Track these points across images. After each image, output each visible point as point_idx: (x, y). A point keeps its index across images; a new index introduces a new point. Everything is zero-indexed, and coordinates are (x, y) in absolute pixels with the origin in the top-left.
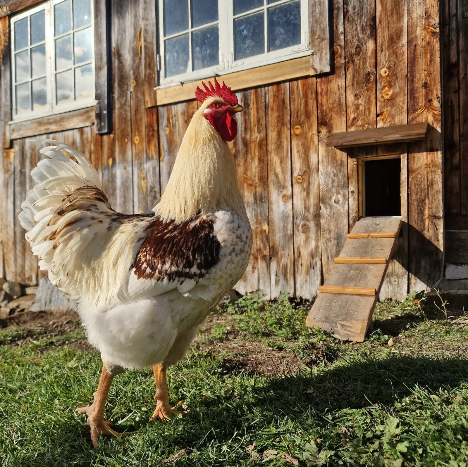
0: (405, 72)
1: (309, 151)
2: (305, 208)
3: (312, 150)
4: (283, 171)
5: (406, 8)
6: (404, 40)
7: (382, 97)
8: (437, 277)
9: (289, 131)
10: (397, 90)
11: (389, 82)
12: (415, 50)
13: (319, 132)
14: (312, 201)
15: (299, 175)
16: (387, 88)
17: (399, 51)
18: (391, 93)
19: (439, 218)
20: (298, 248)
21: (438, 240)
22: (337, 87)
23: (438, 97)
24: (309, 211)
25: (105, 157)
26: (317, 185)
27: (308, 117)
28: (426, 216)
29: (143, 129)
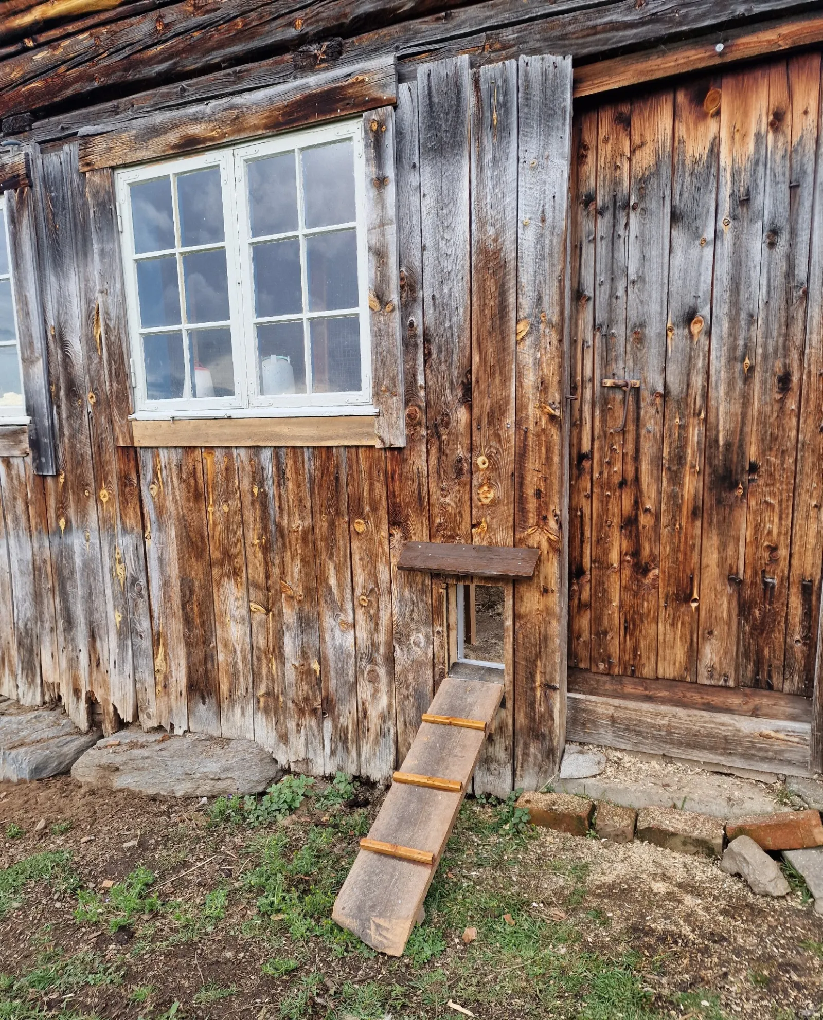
0: (511, 466)
1: (377, 561)
2: (372, 644)
3: (382, 560)
4: (339, 586)
5: (514, 366)
6: (511, 418)
7: (479, 500)
8: (550, 770)
9: (346, 526)
10: (500, 493)
11: (489, 479)
12: (525, 438)
13: (391, 535)
14: (382, 637)
15: (362, 595)
16: (485, 488)
17: (503, 435)
18: (491, 495)
19: (555, 689)
20: (363, 704)
21: (553, 720)
22: (415, 471)
23: (556, 515)
24: (377, 650)
25: (52, 513)
26: (389, 615)
27: (375, 509)
28: (538, 683)
29: (114, 479)
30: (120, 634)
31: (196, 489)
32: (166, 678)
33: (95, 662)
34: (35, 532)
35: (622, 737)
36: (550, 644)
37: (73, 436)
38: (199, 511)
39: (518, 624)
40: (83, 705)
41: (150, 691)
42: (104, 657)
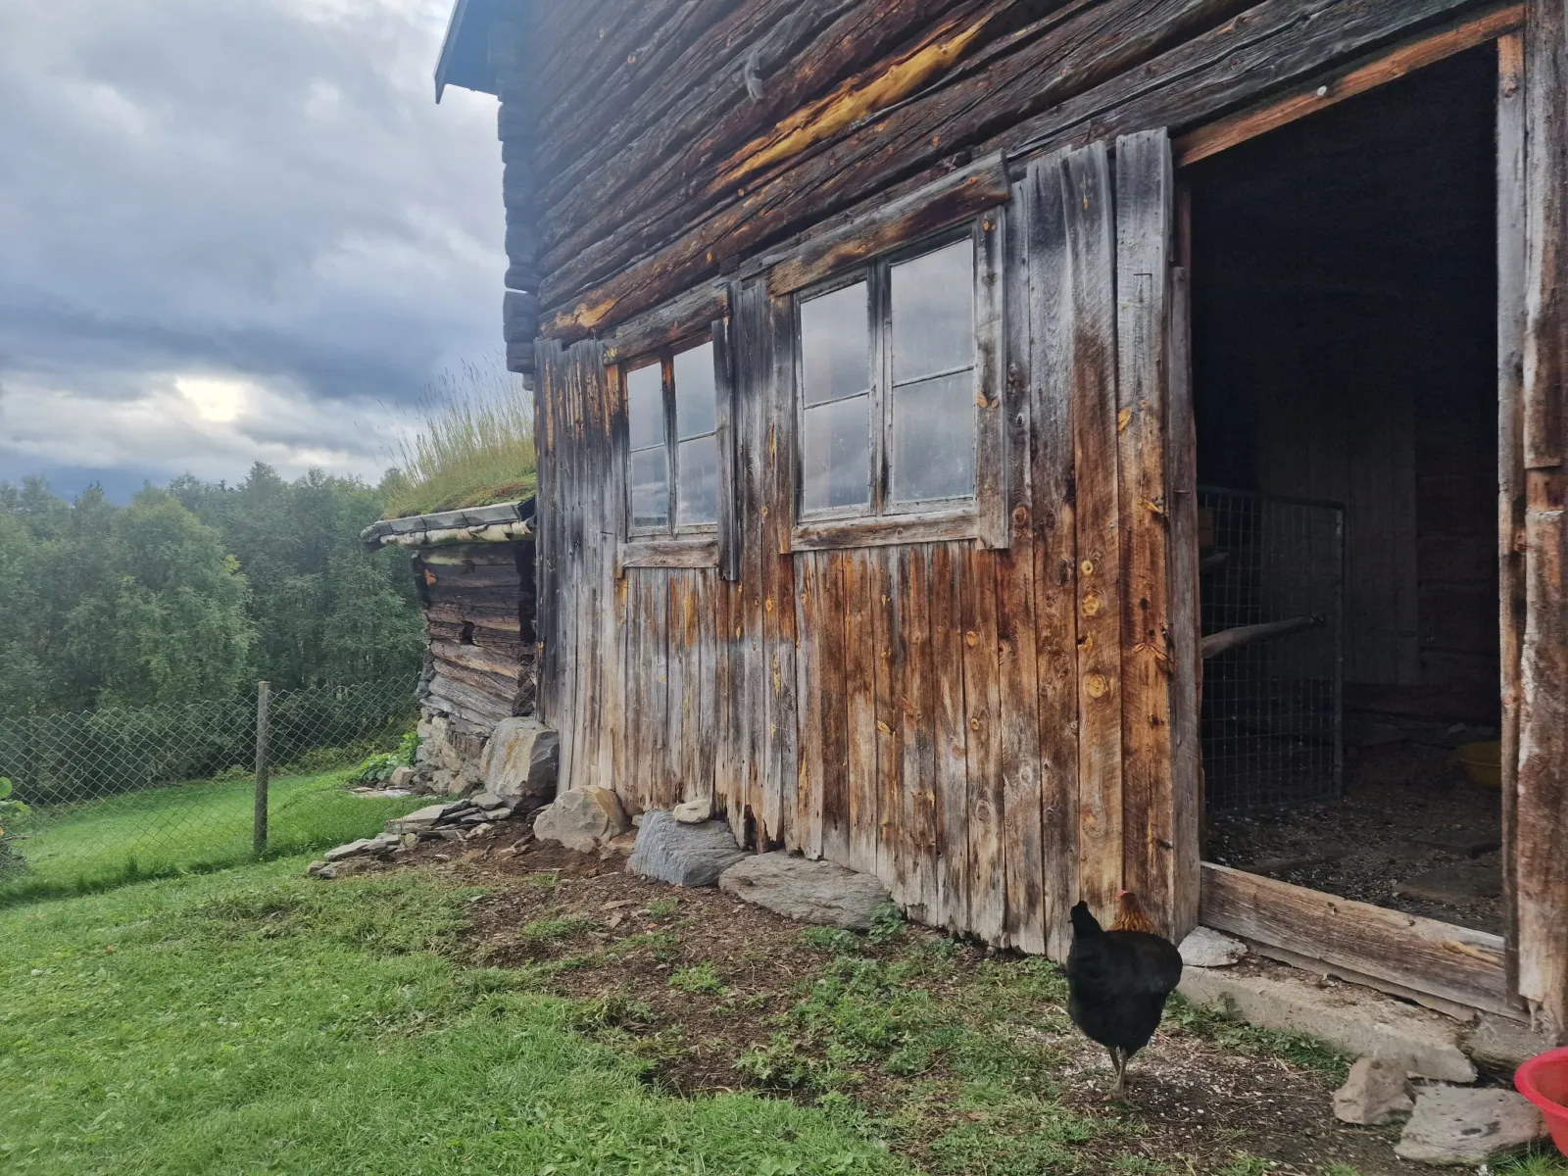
0: (1116, 572)
1: (987, 679)
2: (983, 776)
3: (991, 677)
4: (953, 705)
5: (1115, 459)
6: (1114, 518)
7: (1084, 610)
9: (959, 639)
10: (1105, 604)
11: (1094, 587)
12: (1130, 538)
13: (1000, 650)
14: (991, 768)
15: (974, 717)
16: (1090, 597)
17: (1107, 535)
18: (1096, 606)
19: (1168, 847)
20: (975, 846)
21: (1167, 887)
22: (1022, 577)
23: (1163, 630)
24: (987, 783)
25: (732, 622)
26: (998, 741)
27: (985, 620)
28: (1149, 839)
29: (776, 589)
30: (773, 746)
31: (837, 599)
32: (807, 796)
33: (754, 775)
34: (719, 642)
35: (1269, 928)
36: (1161, 788)
37: (750, 548)
38: (839, 620)
39: (1127, 762)
40: (742, 820)
41: (794, 809)
42: (760, 770)
